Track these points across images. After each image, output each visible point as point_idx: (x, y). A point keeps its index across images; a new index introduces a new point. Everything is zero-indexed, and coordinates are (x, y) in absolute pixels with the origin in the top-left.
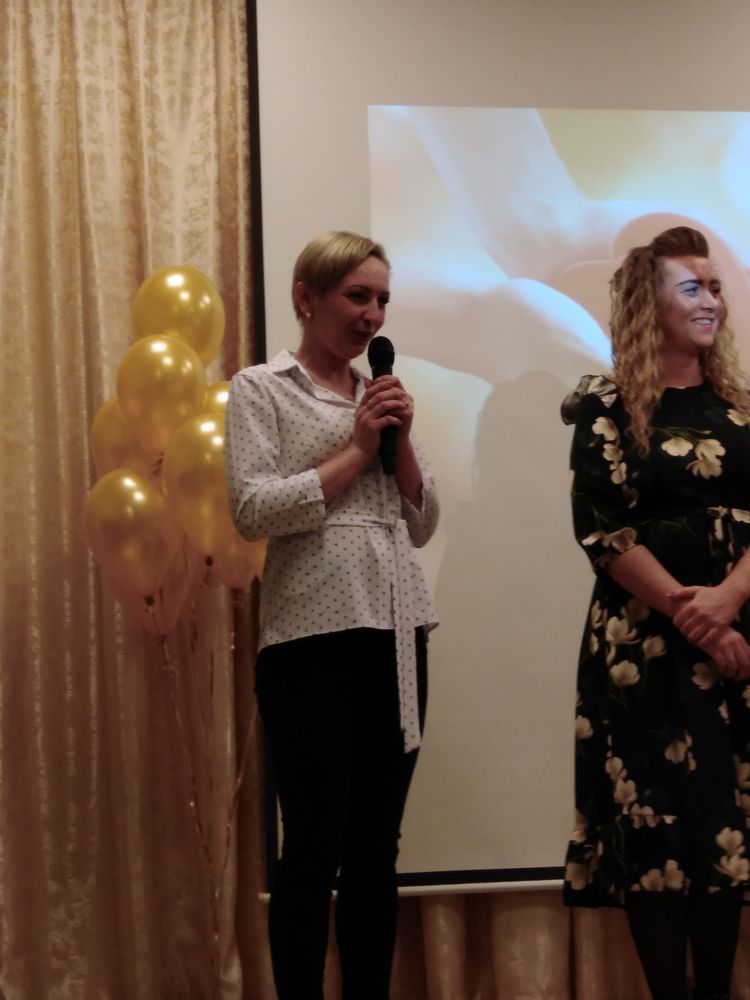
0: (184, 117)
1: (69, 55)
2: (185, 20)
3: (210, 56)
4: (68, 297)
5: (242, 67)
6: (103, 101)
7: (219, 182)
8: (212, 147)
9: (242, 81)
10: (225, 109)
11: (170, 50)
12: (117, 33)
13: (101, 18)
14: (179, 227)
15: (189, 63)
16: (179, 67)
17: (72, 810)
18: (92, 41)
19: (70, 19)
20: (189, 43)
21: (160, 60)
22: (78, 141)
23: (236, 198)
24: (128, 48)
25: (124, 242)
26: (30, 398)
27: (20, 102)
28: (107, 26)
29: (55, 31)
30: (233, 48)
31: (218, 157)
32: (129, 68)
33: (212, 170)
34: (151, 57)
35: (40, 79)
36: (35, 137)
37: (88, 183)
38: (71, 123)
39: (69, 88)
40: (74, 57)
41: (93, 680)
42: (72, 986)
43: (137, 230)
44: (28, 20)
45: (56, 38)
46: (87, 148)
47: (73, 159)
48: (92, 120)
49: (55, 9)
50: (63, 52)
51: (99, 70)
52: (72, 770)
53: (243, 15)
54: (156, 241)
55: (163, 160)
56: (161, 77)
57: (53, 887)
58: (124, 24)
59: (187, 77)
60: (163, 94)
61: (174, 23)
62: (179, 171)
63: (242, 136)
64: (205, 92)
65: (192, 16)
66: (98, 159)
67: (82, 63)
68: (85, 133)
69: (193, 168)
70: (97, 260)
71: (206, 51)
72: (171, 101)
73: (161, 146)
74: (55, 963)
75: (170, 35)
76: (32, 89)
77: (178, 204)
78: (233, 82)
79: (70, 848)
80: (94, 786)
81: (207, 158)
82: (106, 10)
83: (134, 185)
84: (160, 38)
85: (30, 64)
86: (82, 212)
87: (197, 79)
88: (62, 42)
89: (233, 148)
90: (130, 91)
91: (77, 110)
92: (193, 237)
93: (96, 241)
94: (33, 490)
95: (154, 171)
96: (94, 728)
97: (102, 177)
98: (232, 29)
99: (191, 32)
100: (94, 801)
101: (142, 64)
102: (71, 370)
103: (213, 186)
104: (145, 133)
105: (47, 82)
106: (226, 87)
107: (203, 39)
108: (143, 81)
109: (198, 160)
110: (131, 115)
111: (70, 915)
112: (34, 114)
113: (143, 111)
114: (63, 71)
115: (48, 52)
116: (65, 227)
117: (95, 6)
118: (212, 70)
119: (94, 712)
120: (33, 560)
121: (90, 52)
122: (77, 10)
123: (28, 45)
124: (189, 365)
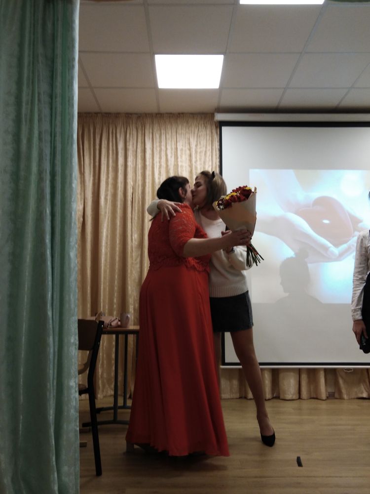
2: (204, 149)
3: (211, 157)
5: (218, 160)
9: (218, 164)
11: (200, 156)
12: (188, 152)
13: (184, 148)
15: (205, 159)
16: (203, 160)
18: (182, 154)
19: (177, 149)
20: (205, 154)
21: (198, 159)
24: (190, 156)
28: (185, 150)
29: (173, 152)
30: (216, 155)
32: (191, 161)
34: (196, 158)
35: (169, 164)
39: (176, 166)
40: (177, 158)
44: (166, 149)
45: (173, 154)
48: (181, 174)
49: (173, 147)
50: (175, 157)
51: (183, 161)
53: (219, 147)
56: (198, 163)
58: (190, 150)
59: (205, 163)
61: (202, 149)
64: (209, 166)
65: (206, 147)
67: (179, 159)
71: (210, 155)
75: (201, 152)
76: (167, 166)
78: (216, 163)
82: (185, 146)
84: (198, 153)
85: (167, 160)
87: (207, 163)
88: (175, 154)
91: (178, 171)
98: (216, 150)
99: (206, 152)
101: (194, 160)
106: (214, 165)
107: (209, 153)
108: (194, 164)
112: (168, 172)
113: (194, 171)
114: (175, 161)
115: (171, 157)
117: (183, 145)
121: (181, 157)
122: (178, 147)
123: (166, 155)
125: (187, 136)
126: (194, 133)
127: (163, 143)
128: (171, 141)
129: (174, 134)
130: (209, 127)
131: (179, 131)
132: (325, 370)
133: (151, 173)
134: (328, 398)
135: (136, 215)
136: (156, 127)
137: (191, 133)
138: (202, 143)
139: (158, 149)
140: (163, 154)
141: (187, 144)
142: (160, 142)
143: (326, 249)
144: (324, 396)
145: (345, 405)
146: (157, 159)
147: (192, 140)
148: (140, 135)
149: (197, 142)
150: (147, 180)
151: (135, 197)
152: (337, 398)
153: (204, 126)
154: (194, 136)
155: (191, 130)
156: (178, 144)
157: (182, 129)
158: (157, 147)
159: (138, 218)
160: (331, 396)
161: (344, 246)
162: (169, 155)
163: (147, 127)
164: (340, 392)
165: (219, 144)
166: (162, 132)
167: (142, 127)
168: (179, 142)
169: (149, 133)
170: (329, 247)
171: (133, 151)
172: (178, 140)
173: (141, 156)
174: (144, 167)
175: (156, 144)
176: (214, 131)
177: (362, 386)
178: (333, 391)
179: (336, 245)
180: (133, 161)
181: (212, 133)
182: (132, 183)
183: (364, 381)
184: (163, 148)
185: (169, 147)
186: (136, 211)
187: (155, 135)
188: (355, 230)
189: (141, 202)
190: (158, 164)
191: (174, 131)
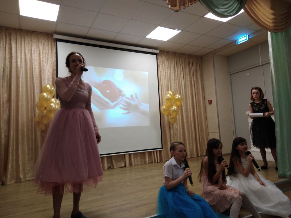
0: (47, 64)
1: (31, 54)
2: (48, 52)
4: (31, 86)
5: (55, 58)
6: (36, 61)
7: (52, 72)
8: (51, 68)
9: (55, 60)
10: (53, 63)
11: (45, 55)
12: (38, 52)
13: (36, 50)
14: (46, 78)
16: (47, 57)
17: (30, 152)
19: (31, 50)
20: (48, 54)
21: (44, 56)
22: (32, 66)
23: (54, 74)
24: (39, 54)
25: (39, 79)
26: (25, 99)
27: (24, 60)
28: (37, 51)
29: (29, 51)
30: (54, 56)
31: (52, 69)
32: (40, 57)
33: (51, 71)
34: (43, 56)
35: (27, 57)
36: (26, 65)
37: (34, 71)
38: (31, 63)
39: (31, 59)
41: (34, 135)
42: (30, 174)
43: (41, 78)
45: (29, 52)
46: (34, 67)
47: (32, 68)
48: (34, 63)
49: (29, 48)
50: (30, 54)
51: (35, 57)
52: (30, 147)
53: (56, 52)
54: (43, 79)
55: (45, 69)
56: (44, 58)
57: (28, 162)
58: (39, 51)
59: (48, 59)
60: (44, 61)
61: (46, 52)
62: (47, 71)
63: (55, 67)
64: (50, 61)
65: (49, 51)
66: (35, 68)
67: (33, 56)
68: (33, 65)
69: (48, 70)
70: (35, 81)
71: (50, 56)
72: (45, 62)
73: (44, 67)
74: (28, 172)
75: (45, 53)
76: (25, 58)
77: (46, 75)
78: (54, 60)
79: (30, 157)
80: (34, 149)
81: (50, 69)
82: (36, 49)
83: (40, 72)
85: (25, 55)
86: (33, 75)
87: (49, 59)
89: (54, 68)
90: (40, 60)
91: (32, 61)
92: (48, 79)
93: (35, 79)
94: (25, 110)
95: (43, 70)
96: (34, 141)
97: (36, 71)
98: (54, 53)
99: (48, 53)
100: (34, 150)
101: (41, 57)
102: (31, 95)
103: (51, 72)
104: (42, 65)
105: (28, 58)
106: (53, 60)
107: (50, 54)
108: (42, 59)
109: (49, 69)
110: (40, 63)
111: (30, 165)
112: (26, 61)
113: (42, 62)
114: (30, 56)
115: (28, 54)
116: (30, 77)
117: (35, 48)
118: (51, 58)
119: (34, 139)
120: (25, 120)
121: (34, 54)
122: (32, 49)
123: (25, 53)
124: (49, 96)
125: (38, 44)
126: (42, 43)
127: (23, 46)
128: (28, 45)
129: (30, 41)
130: (50, 40)
131: (33, 40)
132: (107, 157)
133: (15, 61)
134: (108, 169)
135: (6, 83)
136: (18, 37)
137: (40, 42)
138: (46, 48)
139: (20, 48)
140: (23, 51)
141: (37, 48)
142: (21, 45)
143: (108, 103)
144: (106, 168)
145: (115, 171)
146: (19, 54)
147: (40, 46)
148: (8, 40)
149: (43, 47)
150: (13, 65)
151: (5, 74)
152: (112, 169)
153: (47, 40)
154: (42, 44)
155: (40, 41)
156: (32, 47)
157: (34, 40)
158: (19, 47)
159: (7, 85)
160: (109, 168)
161: (116, 102)
162: (27, 53)
163: (13, 35)
164: (113, 166)
165: (56, 50)
166: (22, 39)
167: (9, 35)
168: (33, 46)
169: (14, 39)
170: (109, 103)
171: (3, 48)
172: (32, 45)
173: (9, 51)
174: (11, 58)
175: (19, 46)
176: (53, 43)
177: (122, 162)
178: (110, 166)
179: (112, 102)
180: (3, 53)
181: (52, 44)
182: (3, 66)
183: (123, 160)
184: (23, 48)
185: (26, 48)
186: (6, 82)
187: (18, 41)
188: (120, 95)
189: (9, 77)
190: (20, 57)
191: (30, 40)
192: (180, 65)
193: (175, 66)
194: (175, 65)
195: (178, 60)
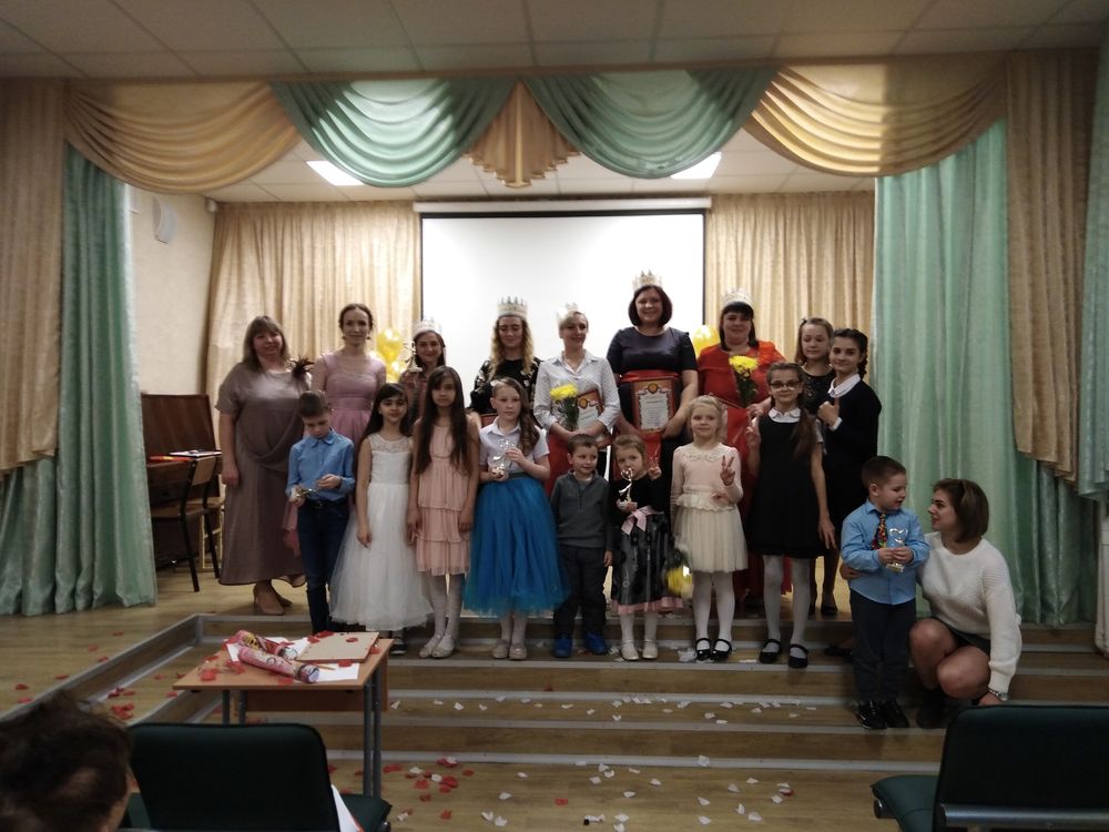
0: (404, 274)
2: (405, 246)
3: (413, 255)
6: (381, 270)
8: (412, 284)
11: (401, 254)
12: (386, 249)
13: (381, 245)
14: (402, 308)
15: (407, 258)
16: (404, 259)
18: (378, 252)
19: (372, 245)
20: (407, 252)
21: (398, 257)
24: (389, 254)
25: (386, 312)
28: (383, 248)
31: (413, 287)
33: (411, 291)
37: (376, 295)
39: (372, 266)
40: (373, 257)
44: (360, 246)
45: (368, 252)
48: (378, 277)
49: (368, 243)
50: (370, 254)
55: (398, 288)
56: (399, 262)
58: (388, 247)
60: (399, 268)
62: (402, 291)
63: (420, 281)
65: (408, 244)
66: (379, 288)
75: (401, 249)
76: (361, 267)
81: (410, 286)
82: (382, 242)
83: (389, 295)
84: (398, 251)
85: (361, 259)
86: (375, 304)
95: (395, 291)
97: (381, 294)
99: (407, 249)
101: (392, 259)
103: (411, 295)
104: (393, 280)
105: (366, 264)
106: (416, 265)
107: (411, 249)
109: (408, 288)
110: (389, 274)
112: (362, 274)
113: (392, 273)
114: (370, 262)
115: (366, 256)
118: (413, 260)
121: (378, 256)
122: (374, 242)
123: (360, 253)
127: (357, 239)
128: (366, 236)
129: (370, 227)
130: (411, 217)
131: (376, 223)
133: (342, 276)
136: (348, 219)
137: (390, 225)
138: (402, 238)
140: (357, 252)
141: (384, 239)
142: (353, 237)
146: (349, 257)
147: (390, 234)
149: (397, 236)
150: (337, 285)
153: (406, 216)
154: (393, 228)
155: (390, 222)
156: (374, 239)
157: (379, 220)
158: (349, 244)
162: (364, 253)
163: (338, 218)
167: (331, 218)
169: (340, 225)
171: (321, 250)
173: (330, 255)
174: (334, 267)
175: (349, 240)
176: (415, 224)
180: (322, 261)
181: (412, 225)
182: (320, 289)
184: (357, 245)
185: (363, 243)
187: (347, 229)
192: (799, 233)
193: (777, 241)
194: (777, 234)
195: (792, 219)
